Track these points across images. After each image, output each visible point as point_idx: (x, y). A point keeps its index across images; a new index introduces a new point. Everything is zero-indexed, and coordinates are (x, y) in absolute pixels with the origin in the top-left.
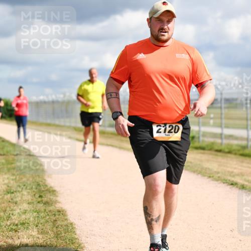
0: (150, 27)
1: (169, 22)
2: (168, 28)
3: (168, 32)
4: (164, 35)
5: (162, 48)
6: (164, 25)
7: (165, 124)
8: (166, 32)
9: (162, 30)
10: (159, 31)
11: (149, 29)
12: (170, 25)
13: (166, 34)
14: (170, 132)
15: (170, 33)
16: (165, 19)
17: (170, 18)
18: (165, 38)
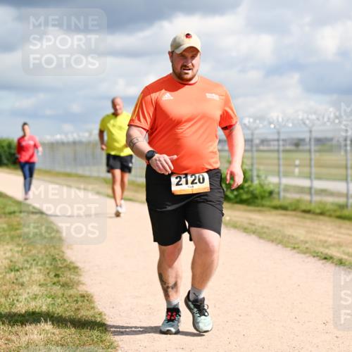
0: (172, 62)
1: (193, 57)
2: (192, 64)
3: (192, 69)
4: (187, 74)
5: (187, 86)
6: (187, 62)
7: (186, 175)
8: (190, 69)
9: (185, 67)
10: (181, 68)
11: (171, 64)
12: (194, 62)
13: (190, 72)
14: (193, 183)
15: (195, 70)
16: (189, 55)
17: (194, 53)
18: (188, 76)
